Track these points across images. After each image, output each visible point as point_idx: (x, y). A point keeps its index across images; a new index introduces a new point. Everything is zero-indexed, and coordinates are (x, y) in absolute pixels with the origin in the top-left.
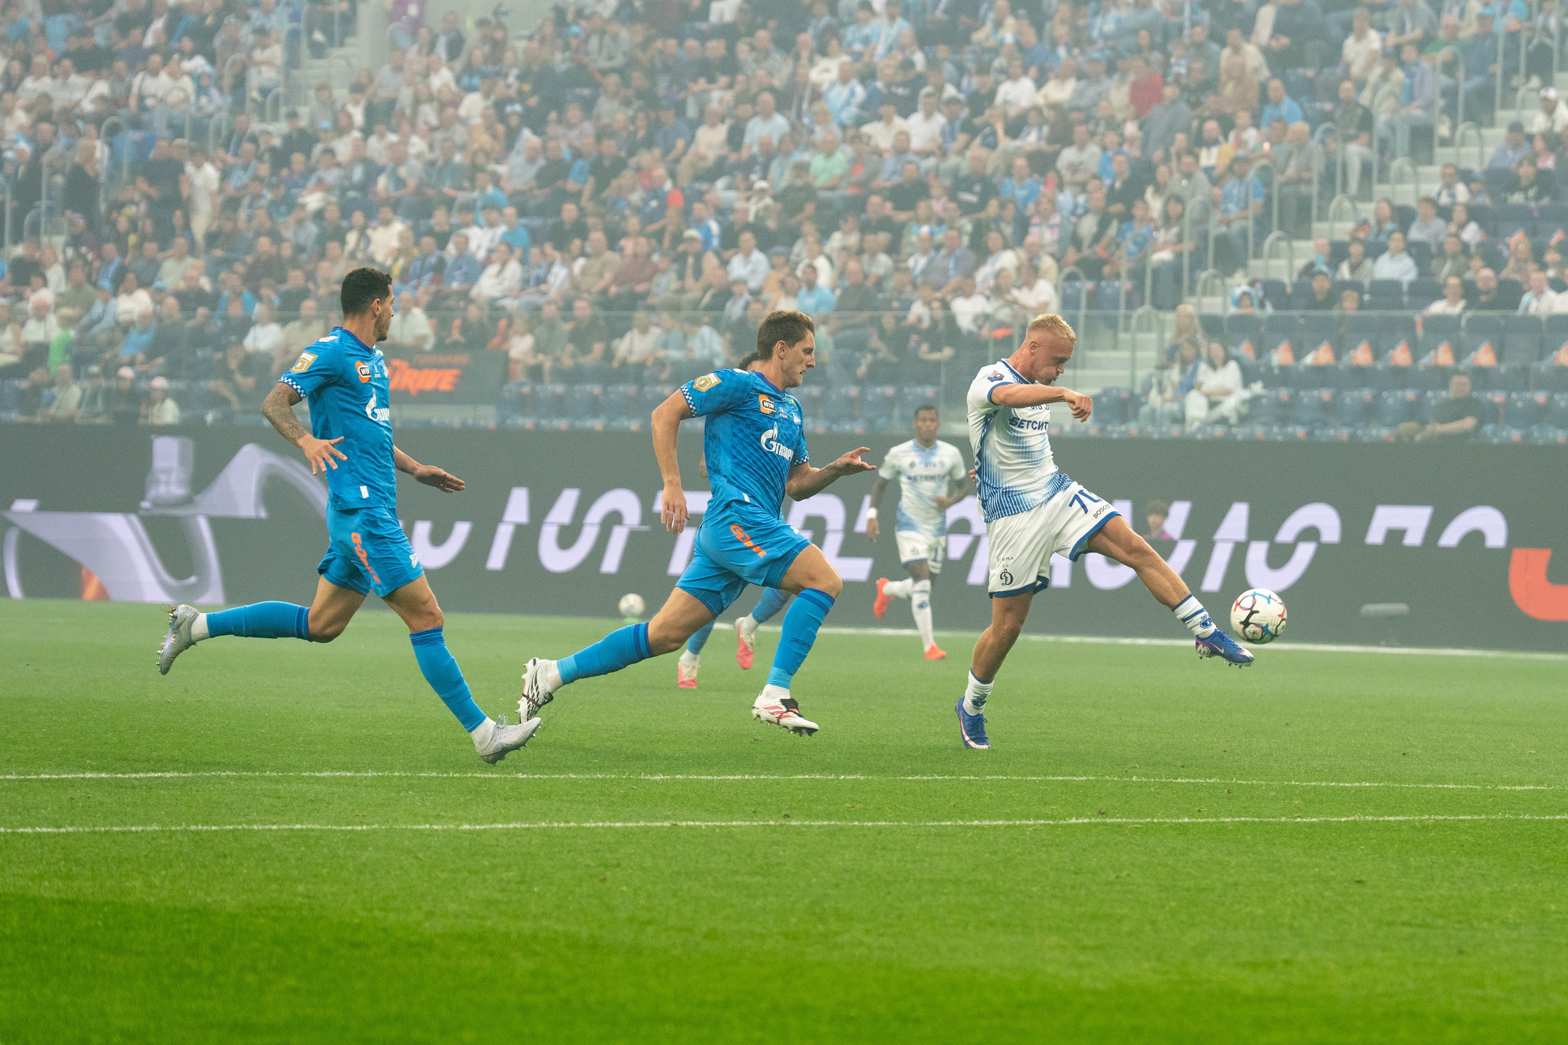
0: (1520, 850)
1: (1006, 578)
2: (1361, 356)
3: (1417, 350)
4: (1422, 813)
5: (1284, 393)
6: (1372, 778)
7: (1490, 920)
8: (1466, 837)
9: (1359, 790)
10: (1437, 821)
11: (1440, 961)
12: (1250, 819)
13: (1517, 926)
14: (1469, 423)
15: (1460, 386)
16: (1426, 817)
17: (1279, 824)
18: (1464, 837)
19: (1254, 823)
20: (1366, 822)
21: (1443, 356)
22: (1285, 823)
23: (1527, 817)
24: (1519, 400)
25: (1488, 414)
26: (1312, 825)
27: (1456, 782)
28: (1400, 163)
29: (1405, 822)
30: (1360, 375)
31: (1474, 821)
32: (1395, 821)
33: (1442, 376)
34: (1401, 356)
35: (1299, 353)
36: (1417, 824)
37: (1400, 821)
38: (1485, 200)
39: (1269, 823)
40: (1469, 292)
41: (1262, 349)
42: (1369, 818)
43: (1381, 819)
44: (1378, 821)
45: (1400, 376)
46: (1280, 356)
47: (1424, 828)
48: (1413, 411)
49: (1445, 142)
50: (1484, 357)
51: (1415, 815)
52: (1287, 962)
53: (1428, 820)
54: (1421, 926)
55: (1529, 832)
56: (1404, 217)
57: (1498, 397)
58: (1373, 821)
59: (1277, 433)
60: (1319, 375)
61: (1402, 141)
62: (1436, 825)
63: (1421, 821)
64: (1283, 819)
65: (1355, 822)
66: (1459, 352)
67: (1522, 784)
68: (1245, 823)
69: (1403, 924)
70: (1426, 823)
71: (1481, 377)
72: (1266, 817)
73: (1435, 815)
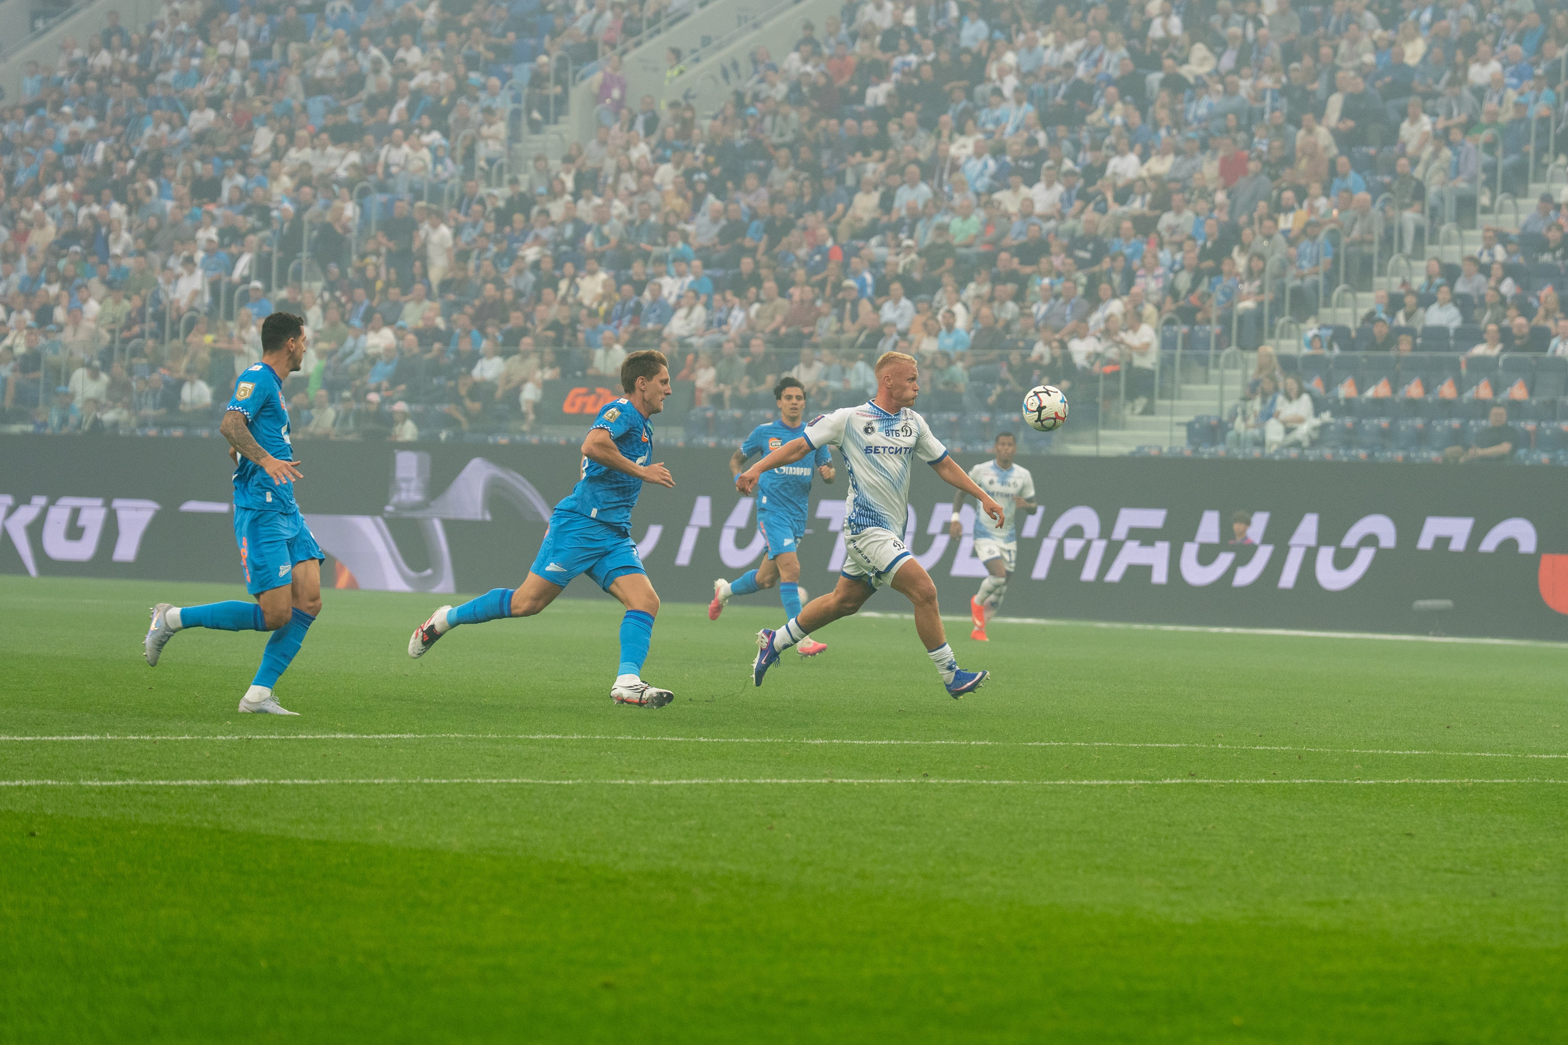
0: (1545, 809)
2: (1414, 390)
3: (1461, 386)
4: (1463, 777)
5: (1348, 421)
6: (1421, 747)
7: (1519, 868)
8: (1500, 797)
9: (1410, 757)
10: (1475, 784)
11: (1476, 902)
12: (1317, 781)
13: (1542, 873)
14: (1505, 447)
15: (1498, 416)
16: (1466, 780)
17: (1341, 785)
18: (1498, 797)
19: (1320, 784)
20: (1415, 785)
21: (1484, 391)
22: (1347, 785)
23: (1552, 781)
24: (1548, 428)
25: (1522, 440)
26: (1370, 786)
27: (1491, 750)
28: (1447, 228)
29: (1449, 784)
30: (1413, 407)
31: (1506, 784)
32: (1440, 784)
33: (1482, 408)
34: (1447, 390)
35: (1361, 388)
36: (1458, 786)
37: (1444, 783)
38: (1519, 259)
39: (1333, 784)
40: (1506, 336)
41: (1330, 384)
42: (1418, 781)
43: (1428, 782)
44: (1425, 784)
45: (1447, 408)
46: (1345, 390)
47: (1465, 790)
48: (1457, 437)
49: (1486, 210)
50: (1518, 391)
51: (1457, 779)
52: (1347, 902)
53: (1468, 783)
54: (1461, 872)
55: (1553, 794)
56: (1451, 273)
57: (1530, 426)
58: (1421, 783)
59: (1343, 455)
60: (1379, 406)
61: (1450, 209)
62: (1475, 787)
63: (1462, 784)
64: (1345, 781)
65: (1406, 784)
66: (1497, 388)
67: (1547, 753)
68: (1313, 784)
69: (1446, 870)
70: (1466, 785)
71: (1516, 408)
72: (1331, 779)
73: (1474, 778)
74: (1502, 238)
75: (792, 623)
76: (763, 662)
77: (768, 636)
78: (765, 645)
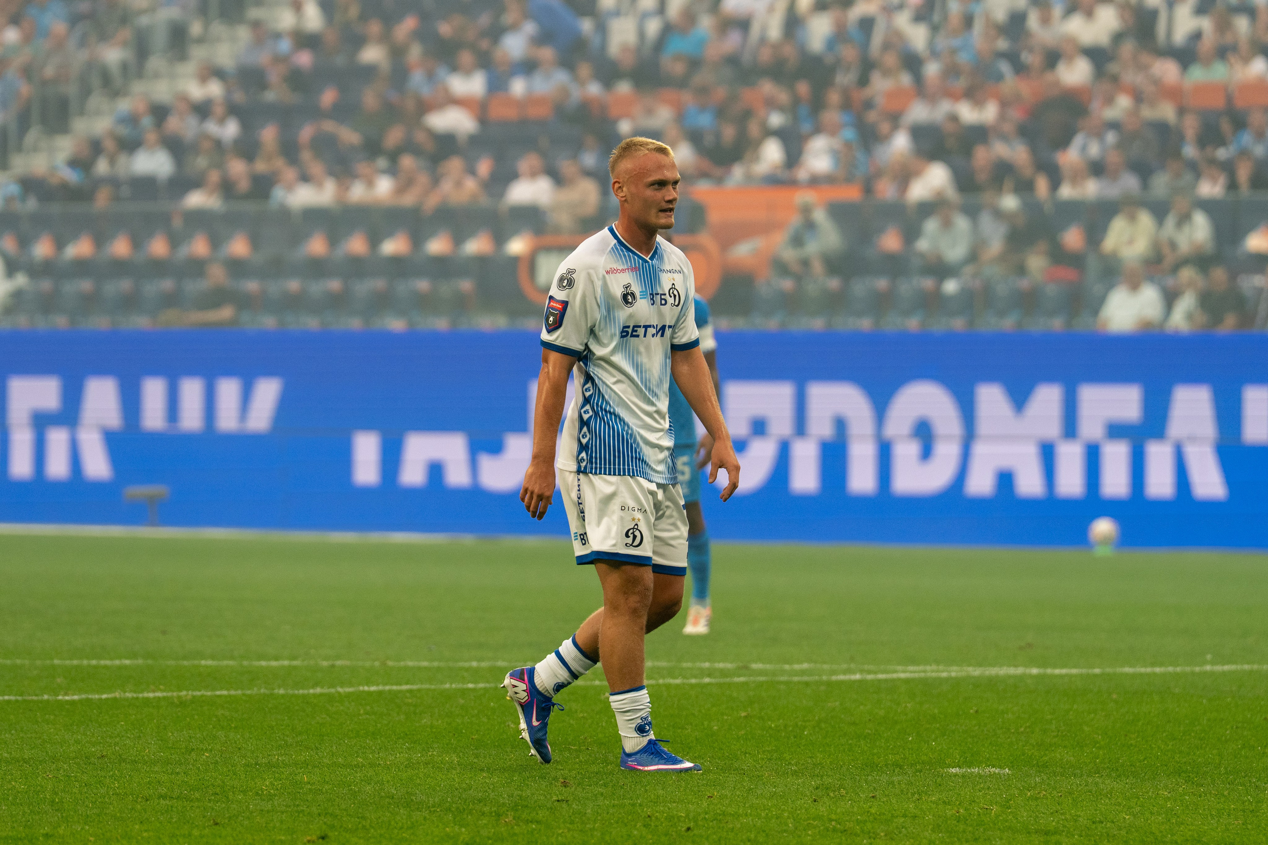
0: (274, 724)
1: (635, 537)
2: (120, 247)
3: (175, 241)
4: (180, 689)
5: (46, 285)
6: (133, 655)
7: (244, 792)
8: (222, 712)
9: (120, 668)
10: (194, 697)
11: (196, 832)
12: (12, 698)
13: (271, 797)
14: (226, 313)
15: (217, 274)
16: (184, 693)
17: (41, 702)
18: (220, 712)
19: (17, 701)
20: (127, 699)
21: (199, 247)
22: (48, 701)
23: (282, 691)
24: (274, 288)
25: (243, 302)
26: (73, 703)
27: (213, 658)
28: (155, 62)
29: (164, 698)
30: (120, 267)
31: (230, 696)
32: (154, 698)
33: (197, 267)
34: (158, 247)
35: (60, 244)
36: (176, 700)
37: (159, 698)
38: (239, 97)
39: (32, 701)
41: (24, 242)
42: (129, 695)
43: (141, 695)
44: (137, 698)
45: (159, 268)
46: (42, 249)
47: (182, 704)
48: (171, 300)
49: (201, 40)
50: (239, 247)
51: (173, 691)
52: (47, 836)
53: (186, 696)
54: (178, 798)
55: (283, 706)
56: (160, 112)
57: (252, 286)
58: (133, 698)
59: (42, 324)
60: (81, 267)
61: (160, 39)
62: (194, 700)
63: (179, 697)
64: (46, 697)
65: (115, 699)
66: (216, 242)
67: (276, 659)
68: (9, 702)
69: (161, 797)
70: (184, 699)
71: (236, 267)
72: (29, 695)
73: (193, 690)
74: (218, 73)
75: (567, 648)
76: (535, 723)
77: (521, 680)
78: (523, 696)
